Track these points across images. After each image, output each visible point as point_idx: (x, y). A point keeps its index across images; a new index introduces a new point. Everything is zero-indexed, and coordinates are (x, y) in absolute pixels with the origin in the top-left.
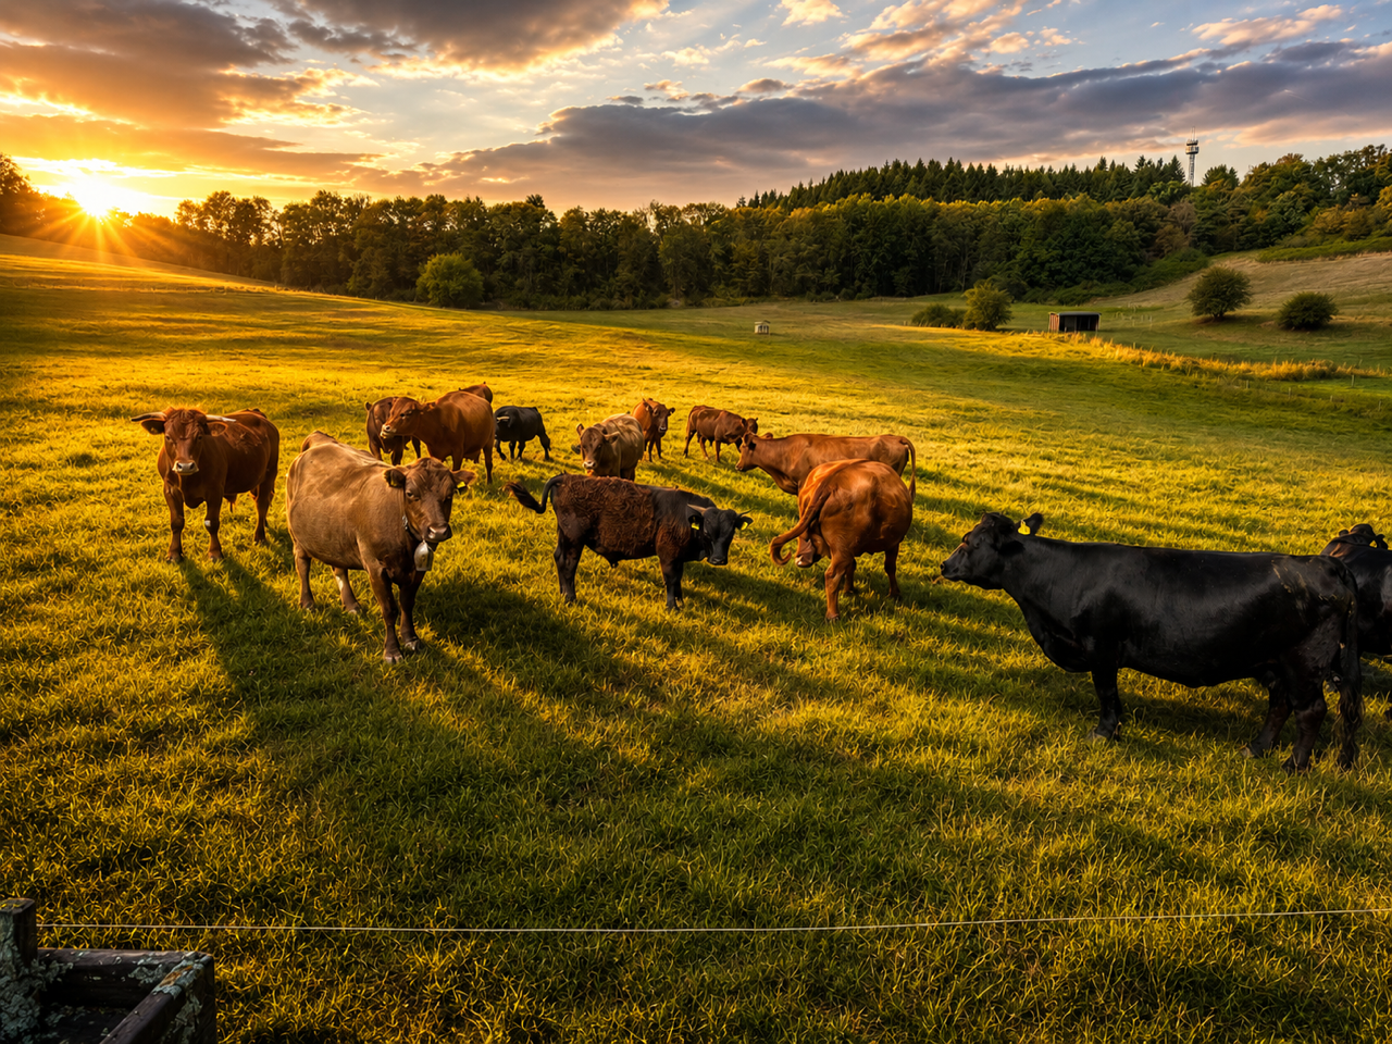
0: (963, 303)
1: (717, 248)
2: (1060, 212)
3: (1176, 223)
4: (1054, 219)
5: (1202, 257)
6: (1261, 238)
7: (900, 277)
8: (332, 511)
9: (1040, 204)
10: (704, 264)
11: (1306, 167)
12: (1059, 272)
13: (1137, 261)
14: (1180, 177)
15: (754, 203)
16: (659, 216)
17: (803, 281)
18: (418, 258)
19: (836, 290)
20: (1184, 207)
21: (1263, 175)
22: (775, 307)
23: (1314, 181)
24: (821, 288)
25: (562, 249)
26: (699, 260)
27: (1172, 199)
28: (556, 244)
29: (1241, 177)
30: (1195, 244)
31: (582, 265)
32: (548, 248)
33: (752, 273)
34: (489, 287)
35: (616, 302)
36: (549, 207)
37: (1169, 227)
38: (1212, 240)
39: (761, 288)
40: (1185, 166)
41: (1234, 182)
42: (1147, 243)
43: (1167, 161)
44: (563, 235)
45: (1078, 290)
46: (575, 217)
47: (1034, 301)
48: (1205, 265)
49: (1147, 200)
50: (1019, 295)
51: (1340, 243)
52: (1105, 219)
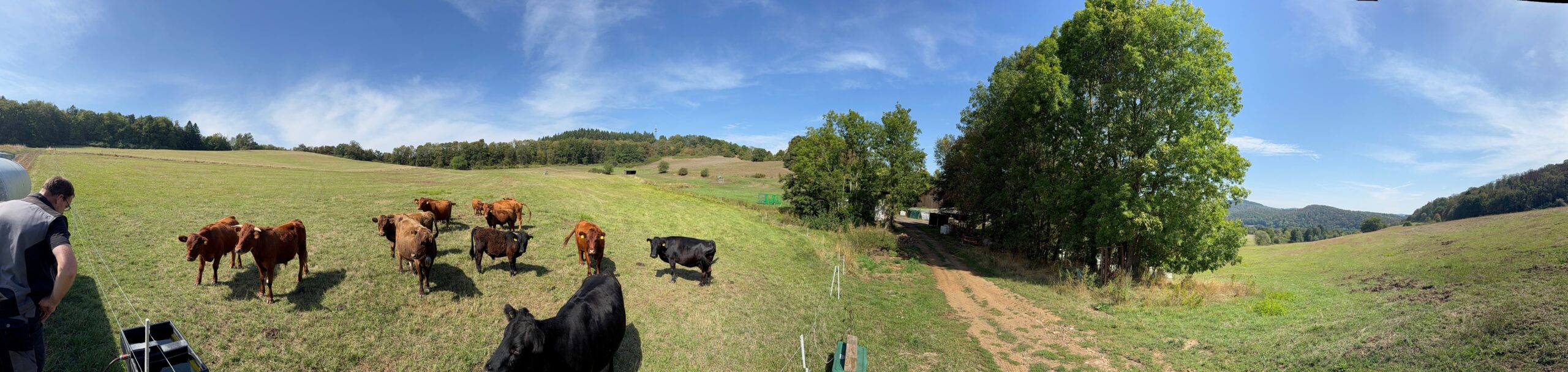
0: (600, 167)
1: (533, 152)
2: (625, 144)
3: (653, 148)
4: (623, 146)
5: (660, 157)
6: (675, 153)
7: (585, 159)
8: (406, 242)
9: (620, 143)
10: (529, 156)
11: (682, 137)
12: (626, 159)
13: (644, 157)
14: (654, 137)
15: (543, 139)
16: (516, 144)
17: (557, 160)
18: (450, 158)
19: (566, 163)
20: (655, 144)
21: (672, 138)
22: (549, 168)
23: (683, 141)
24: (563, 162)
25: (489, 154)
26: (527, 155)
27: (652, 143)
28: (487, 152)
29: (668, 139)
30: (658, 154)
31: (495, 157)
32: (485, 153)
33: (543, 159)
34: (469, 165)
35: (504, 167)
36: (486, 142)
37: (652, 149)
38: (662, 153)
39: (544, 162)
40: (654, 134)
41: (666, 139)
42: (647, 153)
43: (651, 133)
44: (490, 150)
45: (631, 164)
46: (493, 144)
47: (620, 167)
48: (660, 159)
49: (646, 142)
50: (615, 165)
51: (689, 155)
52: (637, 146)
